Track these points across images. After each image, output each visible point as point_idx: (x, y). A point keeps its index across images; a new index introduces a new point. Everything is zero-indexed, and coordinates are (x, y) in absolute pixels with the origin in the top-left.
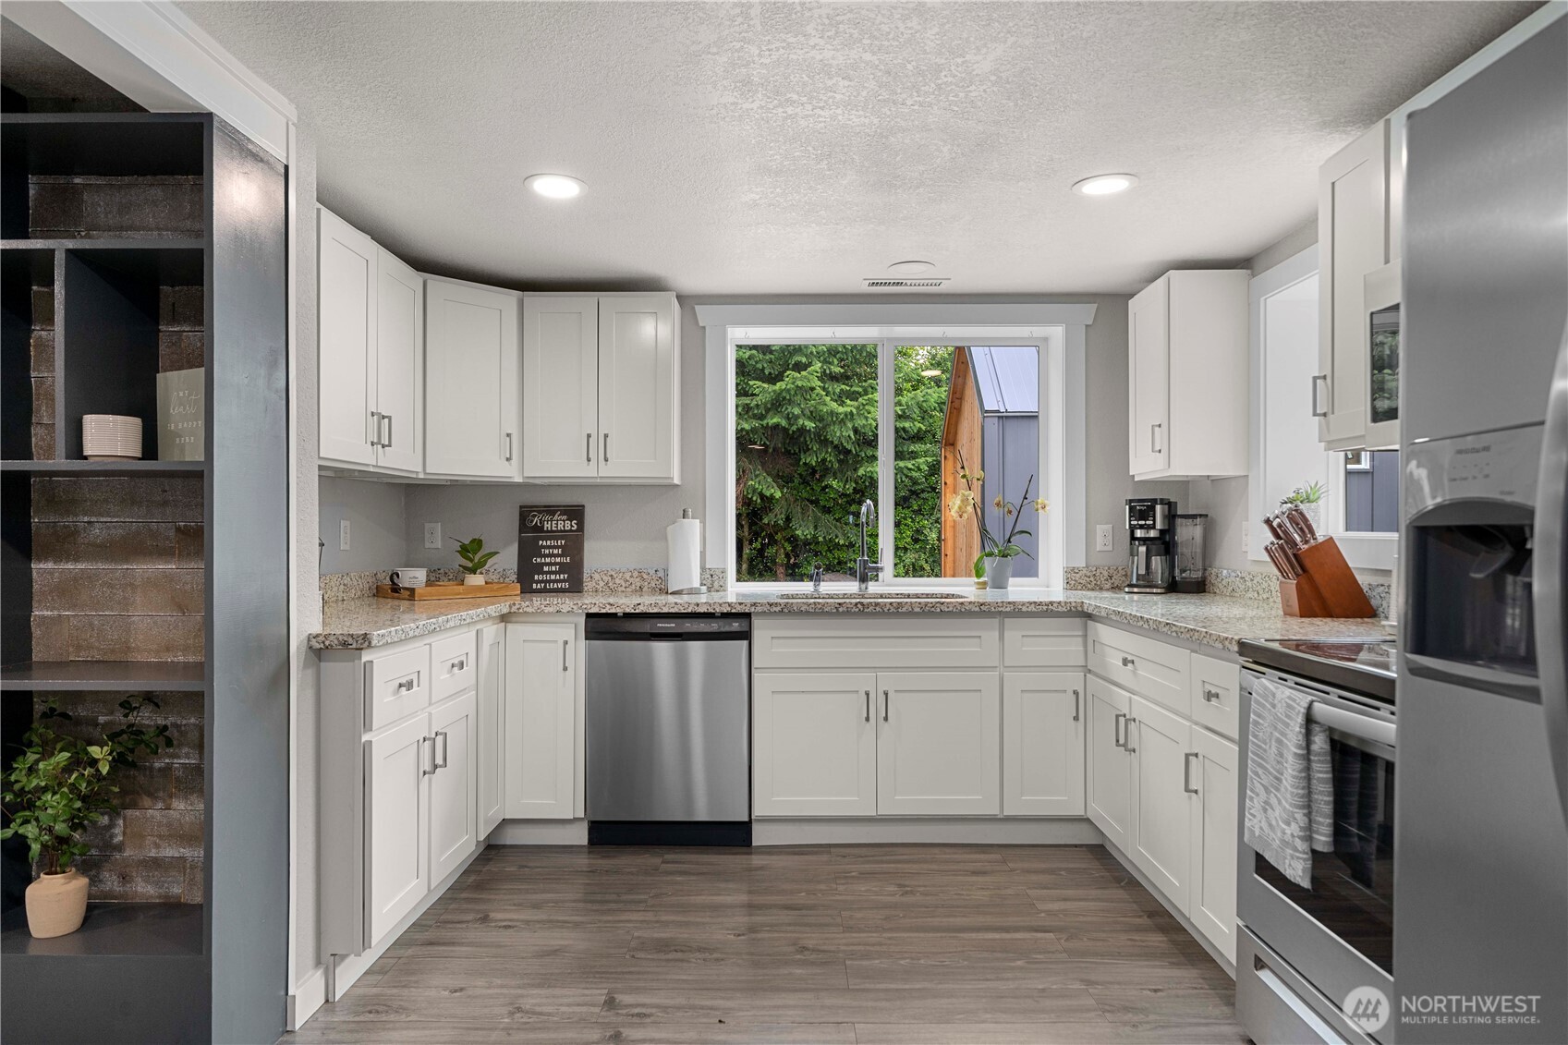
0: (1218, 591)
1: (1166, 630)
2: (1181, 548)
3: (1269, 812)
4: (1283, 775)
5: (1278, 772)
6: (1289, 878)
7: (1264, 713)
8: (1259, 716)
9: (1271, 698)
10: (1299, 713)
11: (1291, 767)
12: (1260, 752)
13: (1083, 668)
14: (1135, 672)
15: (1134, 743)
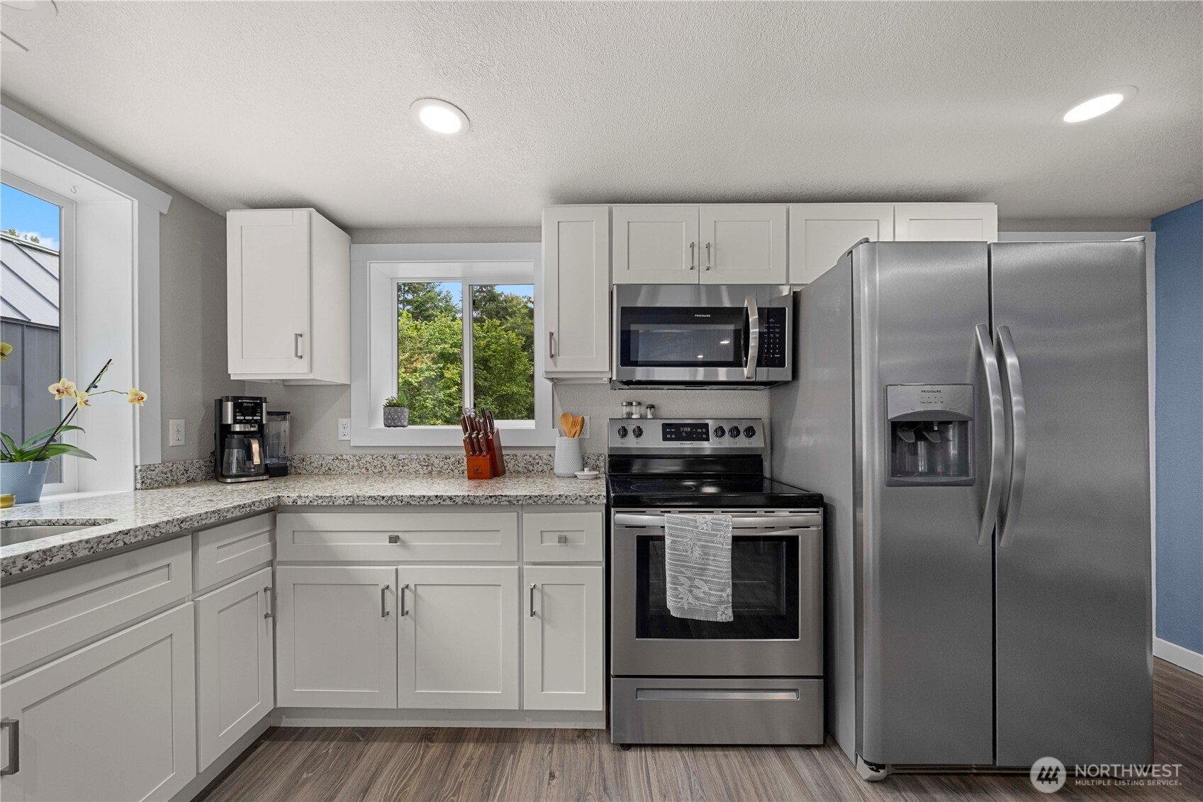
0: (304, 472)
1: (489, 501)
2: (271, 440)
3: (695, 591)
4: (709, 565)
5: (703, 565)
6: (721, 621)
7: (684, 534)
8: (678, 537)
9: (692, 523)
10: (727, 526)
11: (725, 557)
12: (681, 558)
13: (271, 563)
14: (405, 545)
15: (409, 606)
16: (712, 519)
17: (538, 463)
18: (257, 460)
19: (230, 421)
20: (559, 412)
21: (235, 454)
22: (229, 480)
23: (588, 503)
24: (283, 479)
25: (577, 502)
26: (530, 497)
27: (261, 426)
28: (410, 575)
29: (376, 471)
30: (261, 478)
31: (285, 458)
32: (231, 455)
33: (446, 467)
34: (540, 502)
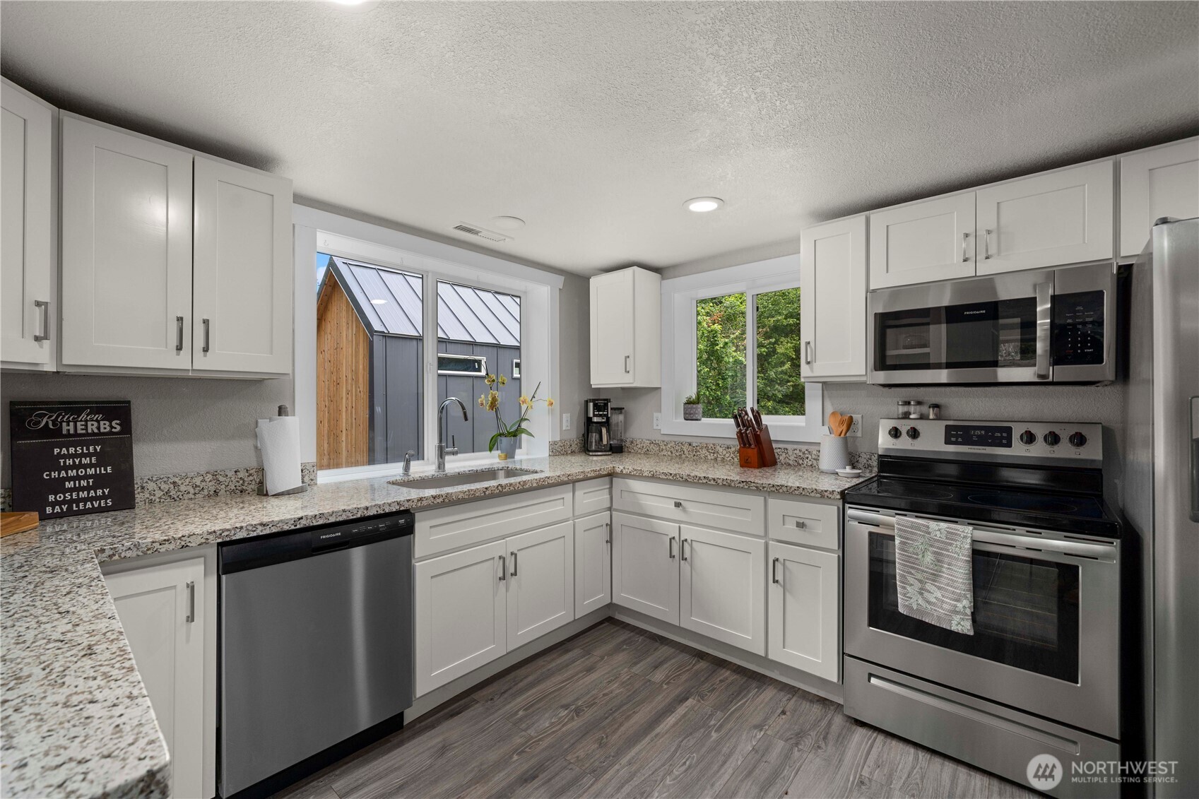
0: (633, 451)
1: (741, 485)
2: (613, 427)
3: (926, 594)
4: (943, 573)
5: (936, 571)
6: (956, 631)
7: (914, 537)
8: (907, 539)
9: (924, 529)
10: (965, 537)
11: (960, 568)
12: (911, 560)
13: (610, 509)
14: (684, 510)
15: (687, 555)
16: (948, 528)
17: (807, 458)
18: (605, 442)
19: (591, 415)
20: (829, 410)
21: (594, 437)
22: (591, 454)
23: (823, 496)
24: (619, 455)
25: (813, 494)
26: (773, 486)
27: (608, 419)
28: (689, 533)
29: (678, 454)
30: (607, 453)
31: (622, 440)
32: (592, 436)
33: (727, 455)
34: (781, 491)
